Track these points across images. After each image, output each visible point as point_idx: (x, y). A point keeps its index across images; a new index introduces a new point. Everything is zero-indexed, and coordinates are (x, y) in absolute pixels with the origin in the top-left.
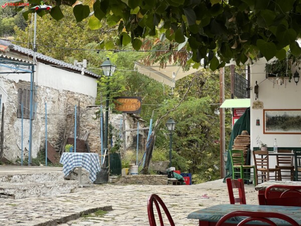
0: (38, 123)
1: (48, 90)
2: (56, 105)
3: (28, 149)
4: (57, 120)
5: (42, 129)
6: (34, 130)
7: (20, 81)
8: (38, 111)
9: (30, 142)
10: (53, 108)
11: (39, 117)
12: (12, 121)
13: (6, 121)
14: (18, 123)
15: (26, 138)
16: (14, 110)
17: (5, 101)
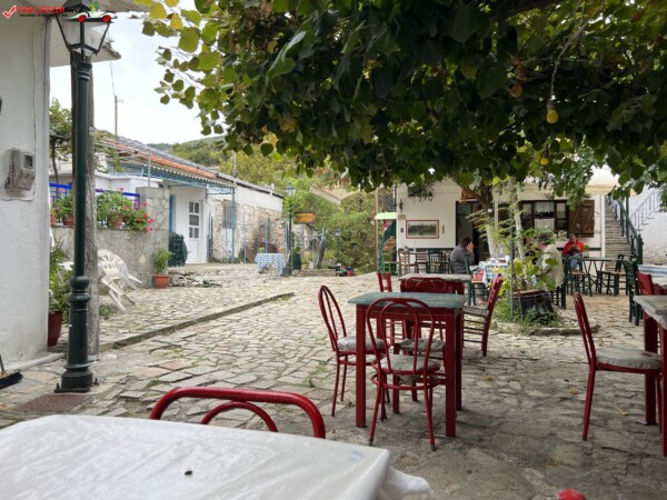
0: (238, 231)
1: (245, 207)
2: (252, 218)
3: (231, 251)
4: (252, 230)
5: (241, 236)
6: (235, 237)
7: (225, 200)
8: (238, 222)
9: (233, 245)
10: (249, 220)
11: (239, 227)
12: (219, 230)
13: (215, 230)
14: (223, 231)
15: (229, 242)
16: (221, 222)
17: (213, 215)
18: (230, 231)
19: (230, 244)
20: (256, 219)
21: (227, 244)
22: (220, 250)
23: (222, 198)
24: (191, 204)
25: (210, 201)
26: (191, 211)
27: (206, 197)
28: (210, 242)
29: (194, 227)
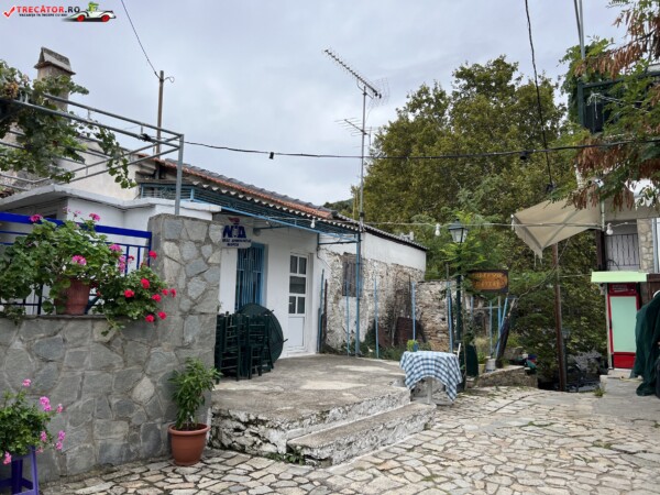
0: (365, 300)
1: (375, 264)
2: (385, 280)
3: (355, 331)
4: (385, 297)
5: (370, 308)
6: (361, 310)
7: (345, 253)
8: (365, 287)
9: (357, 323)
10: (381, 284)
11: (366, 294)
12: (337, 299)
13: (331, 299)
14: (343, 301)
15: (352, 319)
16: (339, 287)
17: (327, 276)
18: (352, 301)
19: (352, 321)
20: (391, 281)
21: (347, 322)
22: (339, 331)
23: (341, 249)
24: (294, 260)
25: (323, 254)
26: (293, 270)
27: (318, 249)
28: (323, 320)
29: (297, 295)
